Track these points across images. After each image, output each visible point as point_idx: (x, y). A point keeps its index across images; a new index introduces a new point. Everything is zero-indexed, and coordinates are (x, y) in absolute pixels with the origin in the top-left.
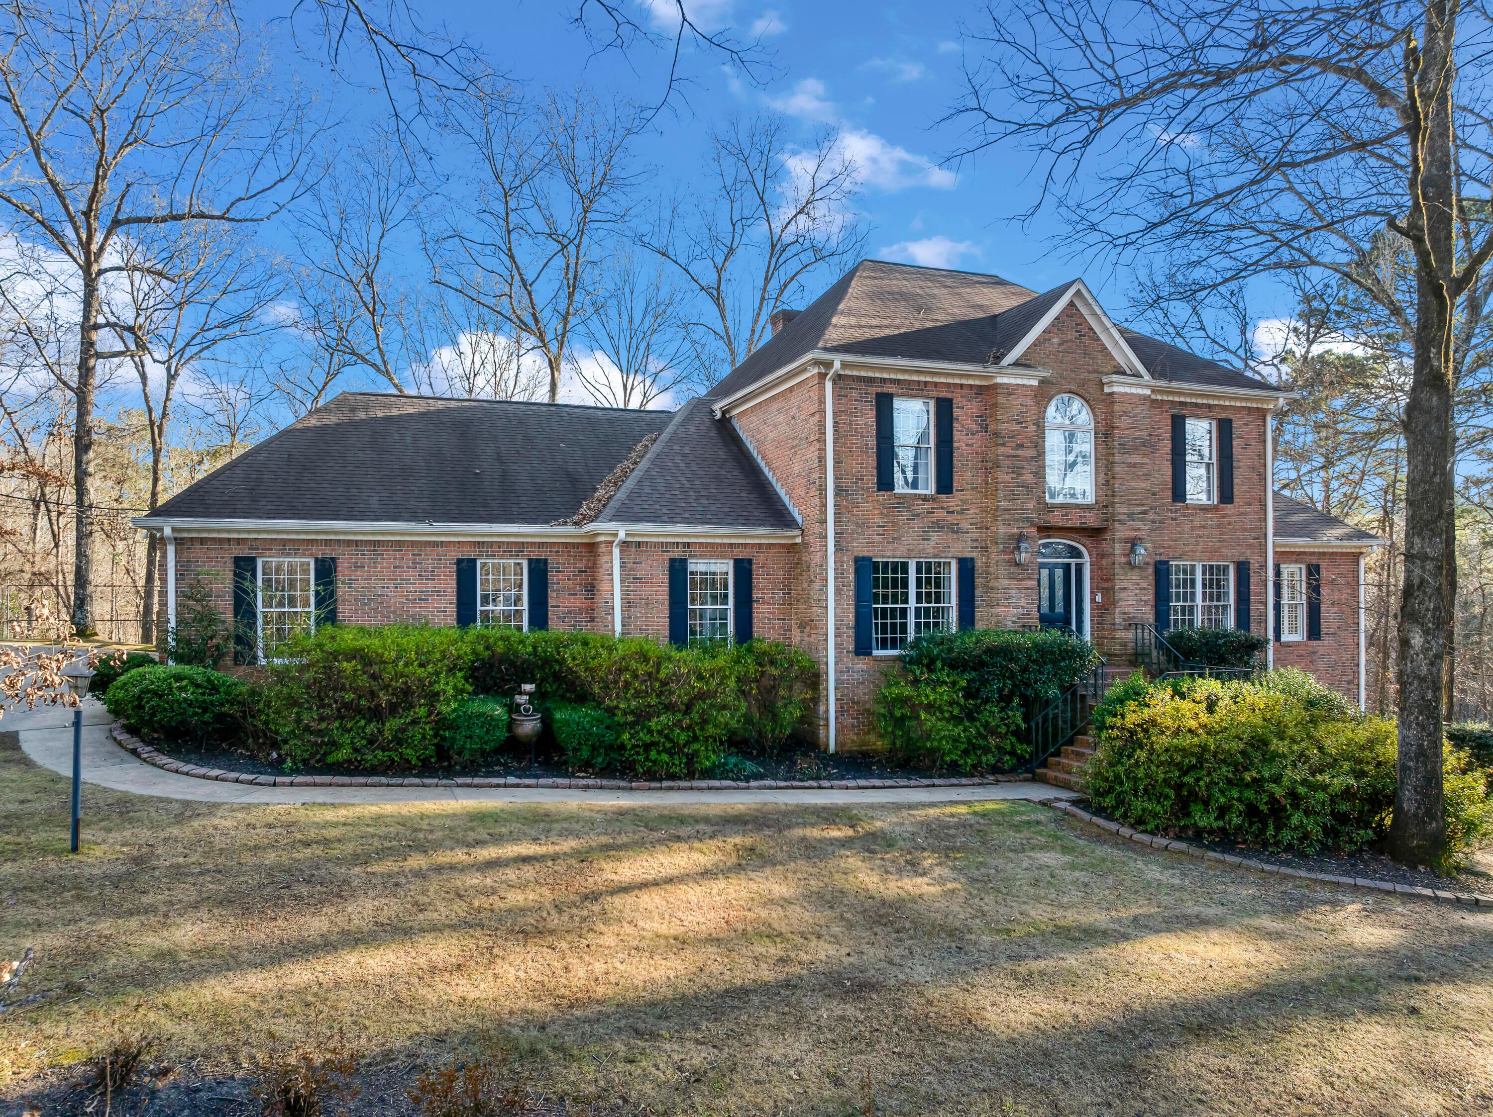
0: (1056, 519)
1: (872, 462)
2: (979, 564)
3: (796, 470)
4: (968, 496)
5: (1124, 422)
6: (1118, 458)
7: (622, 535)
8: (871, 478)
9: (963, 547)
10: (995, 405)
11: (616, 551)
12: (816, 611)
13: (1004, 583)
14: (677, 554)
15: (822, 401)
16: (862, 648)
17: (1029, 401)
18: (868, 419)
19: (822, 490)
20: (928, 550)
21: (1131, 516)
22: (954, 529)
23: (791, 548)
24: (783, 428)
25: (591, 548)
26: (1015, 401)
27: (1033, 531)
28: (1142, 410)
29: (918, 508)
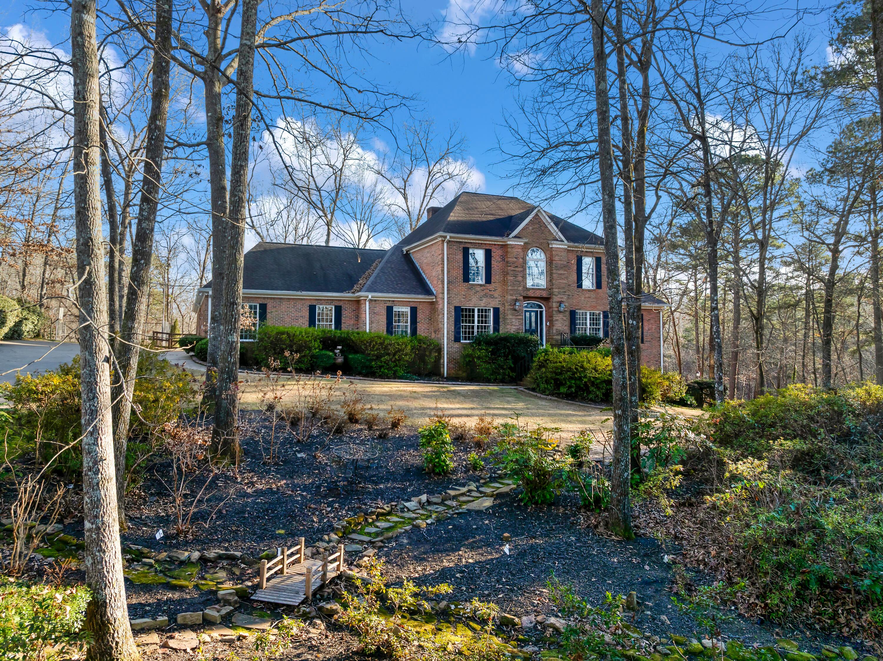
0: (531, 294)
1: (461, 272)
2: (501, 309)
3: (434, 274)
4: (497, 285)
5: (557, 258)
6: (554, 271)
7: (370, 297)
8: (461, 277)
9: (495, 303)
10: (507, 252)
11: (367, 303)
12: (441, 326)
13: (510, 317)
14: (389, 304)
15: (443, 250)
16: (457, 339)
17: (520, 250)
18: (460, 257)
19: (443, 282)
20: (482, 304)
21: (559, 293)
22: (492, 296)
23: (432, 303)
24: (429, 259)
25: (358, 302)
26: (514, 250)
27: (522, 298)
28: (564, 254)
29: (478, 289)
